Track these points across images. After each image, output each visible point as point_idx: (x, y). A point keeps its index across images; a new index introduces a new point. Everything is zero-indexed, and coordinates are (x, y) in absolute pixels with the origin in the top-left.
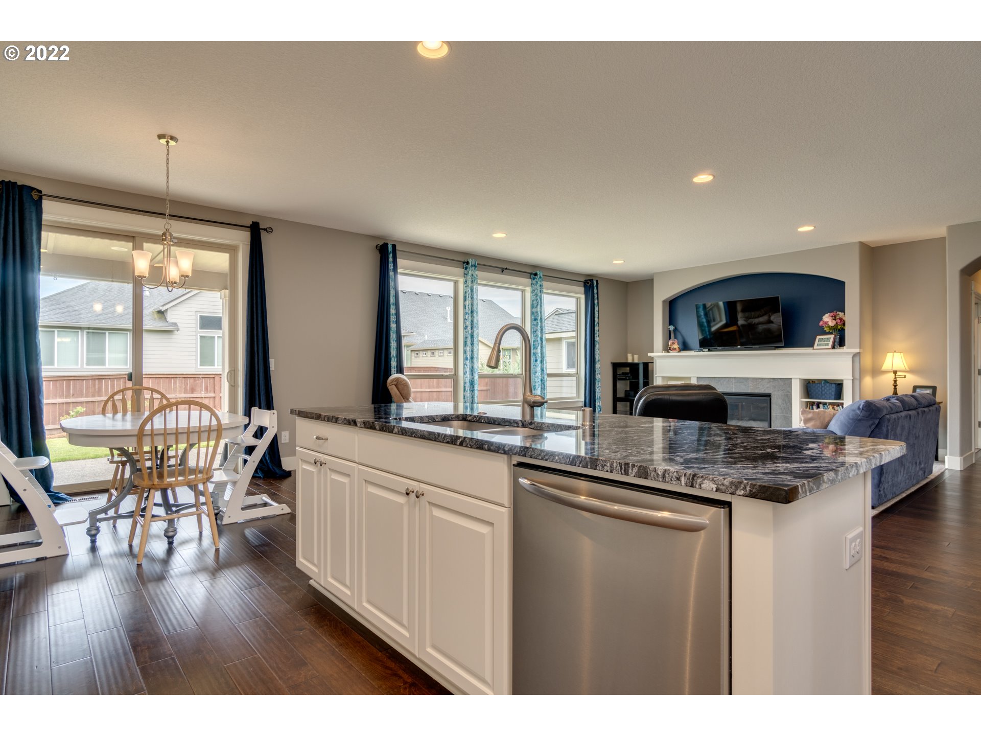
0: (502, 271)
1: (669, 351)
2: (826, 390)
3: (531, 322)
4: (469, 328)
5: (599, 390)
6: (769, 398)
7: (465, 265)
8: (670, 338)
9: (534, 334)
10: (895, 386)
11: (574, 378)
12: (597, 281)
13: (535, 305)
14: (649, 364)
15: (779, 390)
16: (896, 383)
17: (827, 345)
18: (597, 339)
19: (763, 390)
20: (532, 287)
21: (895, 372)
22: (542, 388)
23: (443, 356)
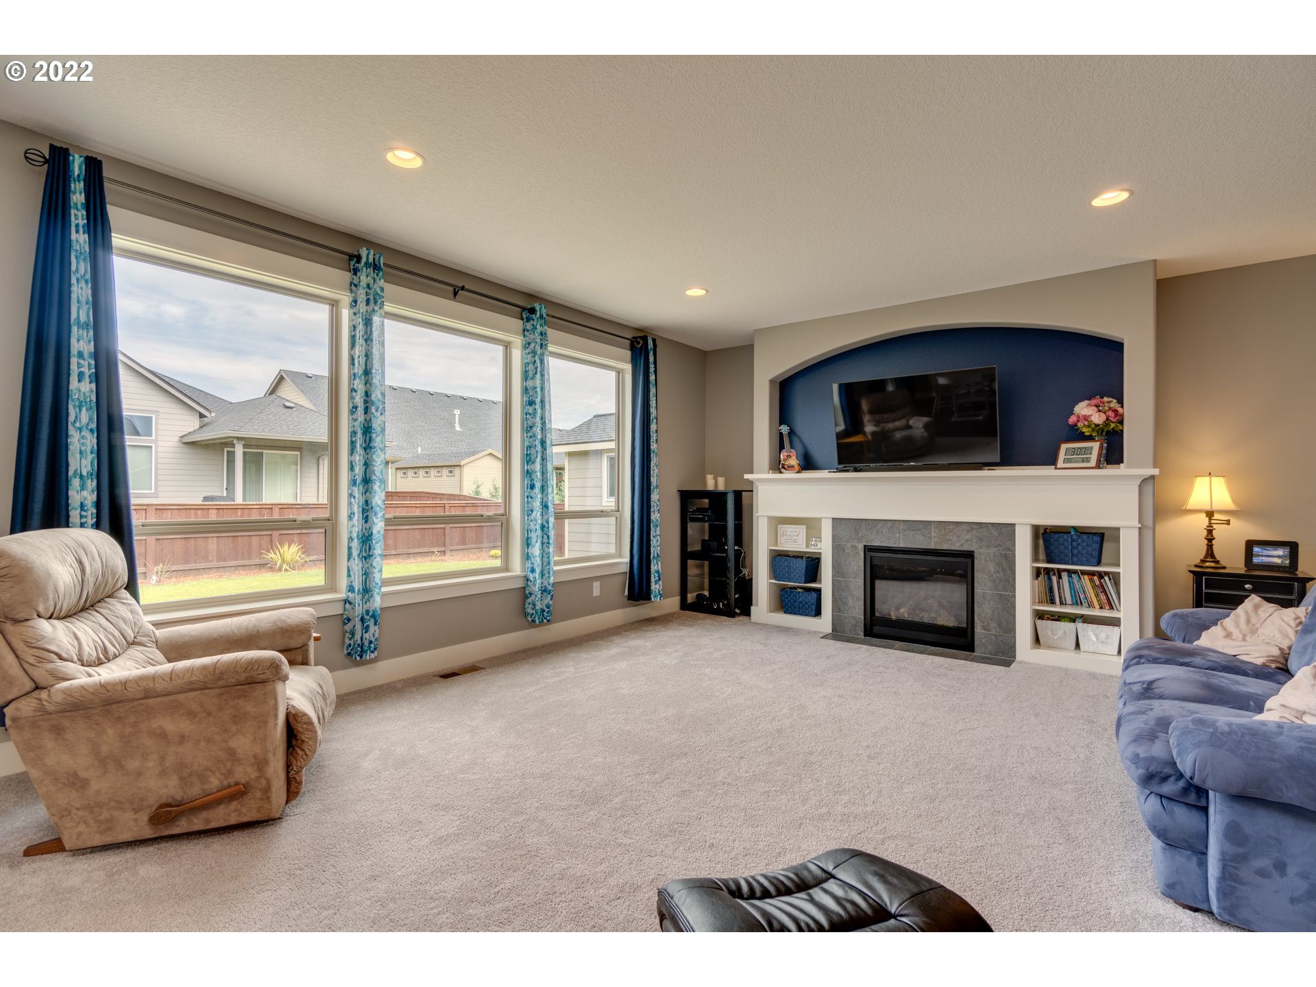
0: (455, 294)
1: (783, 470)
2: (1080, 548)
3: (523, 408)
4: (361, 410)
5: (657, 541)
6: (969, 561)
7: (352, 263)
8: (782, 447)
9: (528, 432)
10: (1210, 539)
11: (613, 520)
12: (654, 341)
13: (531, 374)
14: (743, 493)
15: (989, 546)
16: (1212, 536)
17: (1088, 460)
18: (654, 446)
19: (959, 544)
20: (525, 336)
21: (1210, 514)
22: (543, 544)
23: (441, 476)
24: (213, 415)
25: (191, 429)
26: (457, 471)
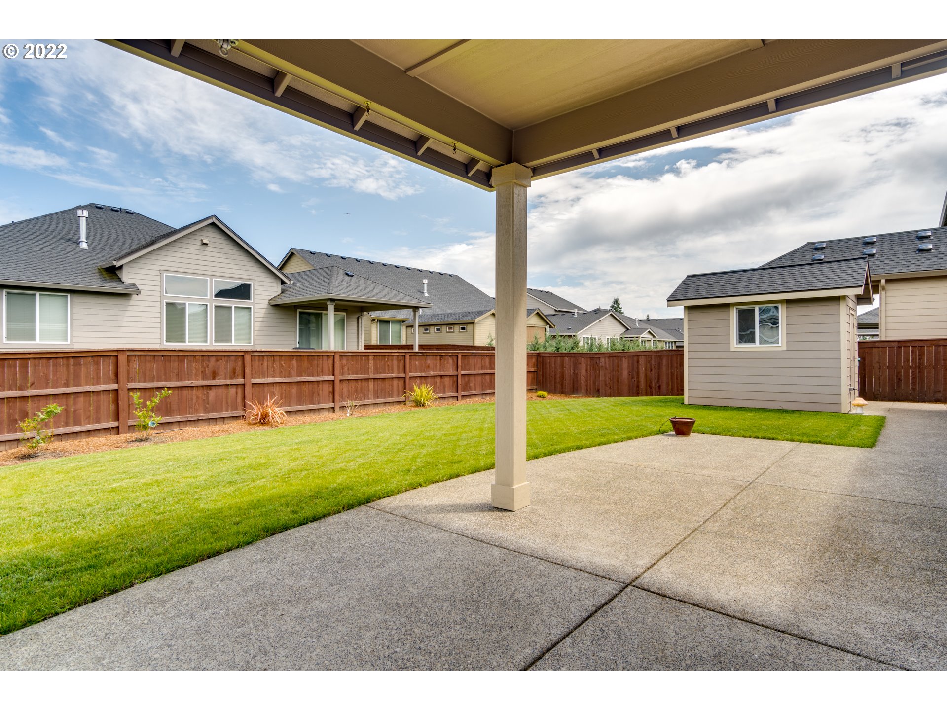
23: (453, 332)
24: (292, 282)
25: (276, 294)
26: (469, 327)
